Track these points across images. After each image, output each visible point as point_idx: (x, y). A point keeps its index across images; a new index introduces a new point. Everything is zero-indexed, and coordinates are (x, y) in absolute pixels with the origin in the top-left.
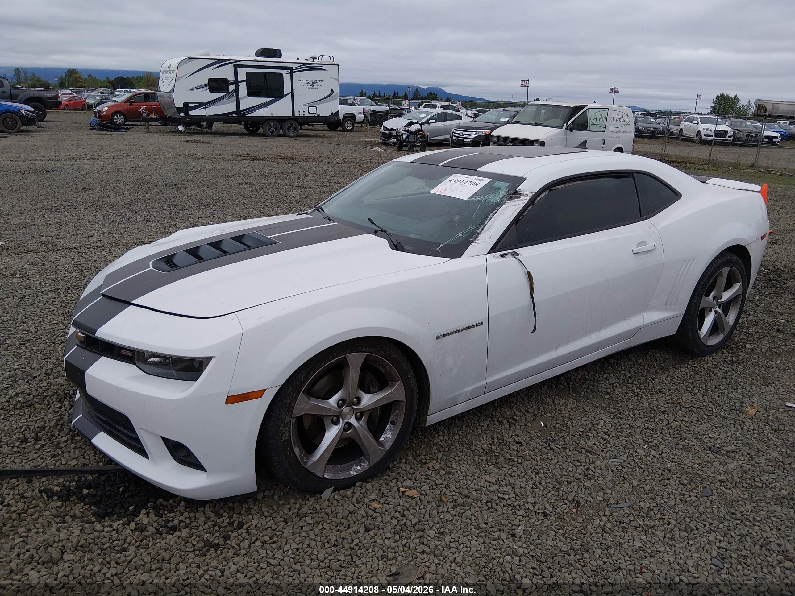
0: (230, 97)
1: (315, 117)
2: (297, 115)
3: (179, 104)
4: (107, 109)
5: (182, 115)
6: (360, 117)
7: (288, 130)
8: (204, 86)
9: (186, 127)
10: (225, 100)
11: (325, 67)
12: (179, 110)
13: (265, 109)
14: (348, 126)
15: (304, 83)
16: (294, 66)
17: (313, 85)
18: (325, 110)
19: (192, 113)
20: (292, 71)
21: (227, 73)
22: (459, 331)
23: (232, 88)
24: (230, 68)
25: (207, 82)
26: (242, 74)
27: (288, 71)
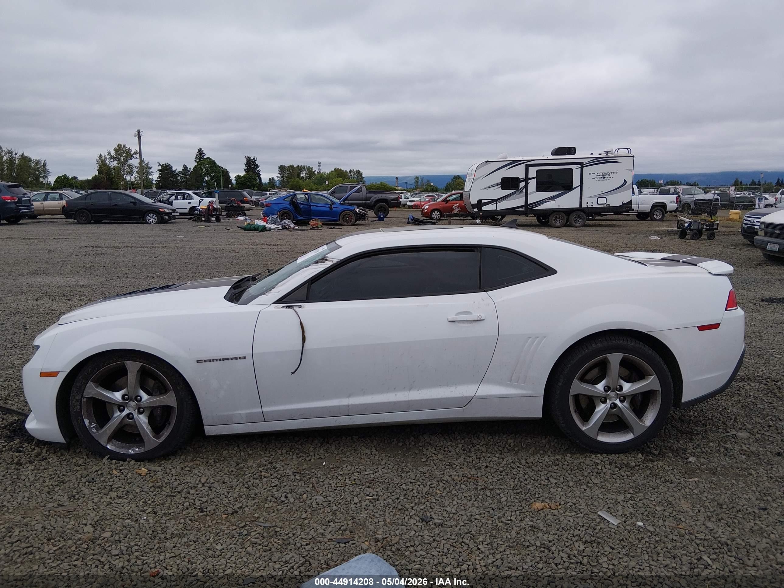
0: (519, 193)
1: (604, 207)
2: (584, 206)
3: (474, 201)
4: (428, 207)
5: (476, 210)
6: (672, 206)
7: (575, 221)
8: (498, 184)
9: (482, 220)
10: (515, 195)
11: (619, 160)
12: (474, 206)
13: (552, 202)
14: (657, 216)
15: (595, 176)
16: (585, 161)
17: (604, 178)
18: (615, 201)
19: (484, 208)
20: (582, 166)
21: (519, 172)
22: (220, 360)
23: (522, 185)
24: (522, 167)
25: (500, 181)
26: (533, 172)
27: (579, 166)
